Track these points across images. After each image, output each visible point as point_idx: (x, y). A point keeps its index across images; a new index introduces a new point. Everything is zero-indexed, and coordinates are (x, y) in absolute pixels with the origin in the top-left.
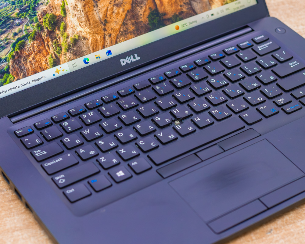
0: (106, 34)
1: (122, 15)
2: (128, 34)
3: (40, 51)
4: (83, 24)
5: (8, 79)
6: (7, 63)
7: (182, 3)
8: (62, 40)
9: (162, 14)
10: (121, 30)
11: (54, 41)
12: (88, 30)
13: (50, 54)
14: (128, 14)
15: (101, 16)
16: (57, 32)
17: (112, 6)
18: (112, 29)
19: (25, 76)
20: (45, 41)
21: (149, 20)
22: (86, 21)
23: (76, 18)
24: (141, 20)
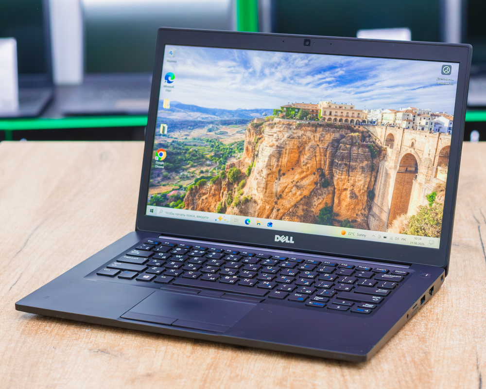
0: (276, 207)
1: (297, 198)
2: (294, 216)
3: (214, 195)
4: (259, 189)
5: (179, 205)
6: (185, 192)
7: (359, 213)
8: (236, 195)
9: (335, 213)
10: (291, 210)
11: (230, 192)
12: (262, 196)
13: (221, 201)
14: (303, 199)
15: (279, 189)
16: (236, 186)
17: (292, 185)
18: (283, 205)
19: (193, 209)
20: (222, 189)
21: (320, 214)
22: (264, 188)
23: (256, 181)
24: (313, 209)
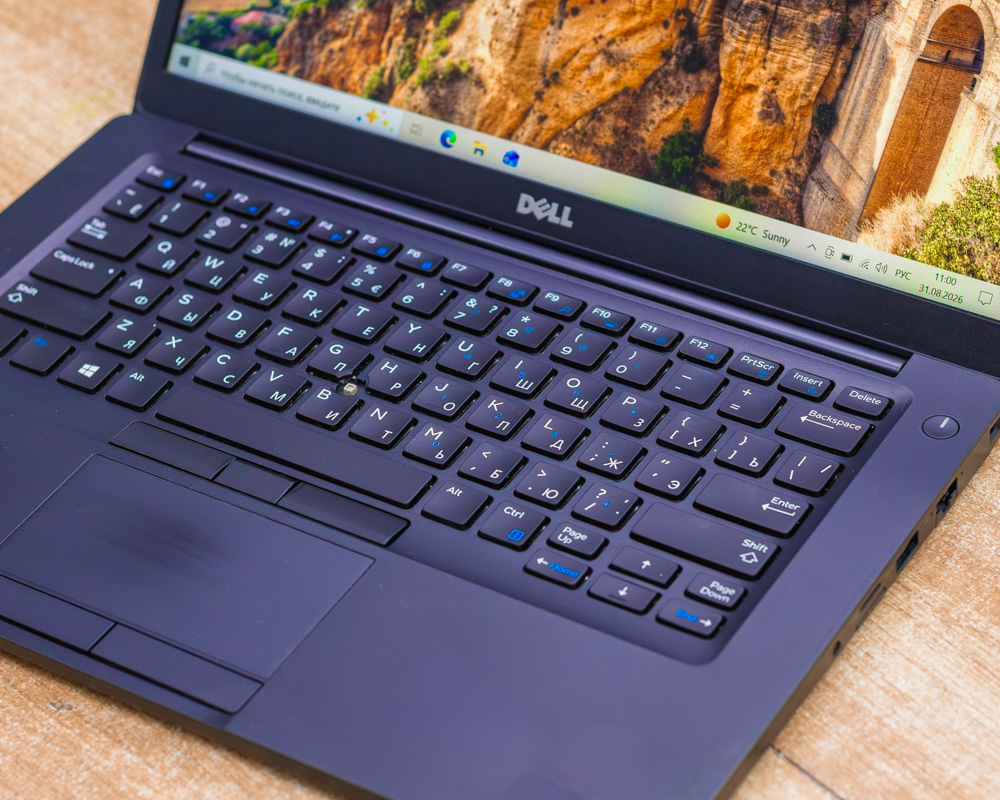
0: (536, 108)
1: (603, 90)
2: (587, 145)
3: (365, 43)
4: (497, 46)
5: (264, 58)
6: (285, 20)
7: (781, 168)
8: (428, 52)
9: (708, 157)
10: (578, 125)
11: (411, 41)
12: (500, 69)
13: (382, 64)
14: (621, 99)
15: (554, 56)
16: (430, 25)
17: (595, 50)
18: (557, 106)
19: (300, 75)
20: (391, 27)
21: (663, 150)
22: (510, 45)
23: (492, 20)
24: (643, 134)
